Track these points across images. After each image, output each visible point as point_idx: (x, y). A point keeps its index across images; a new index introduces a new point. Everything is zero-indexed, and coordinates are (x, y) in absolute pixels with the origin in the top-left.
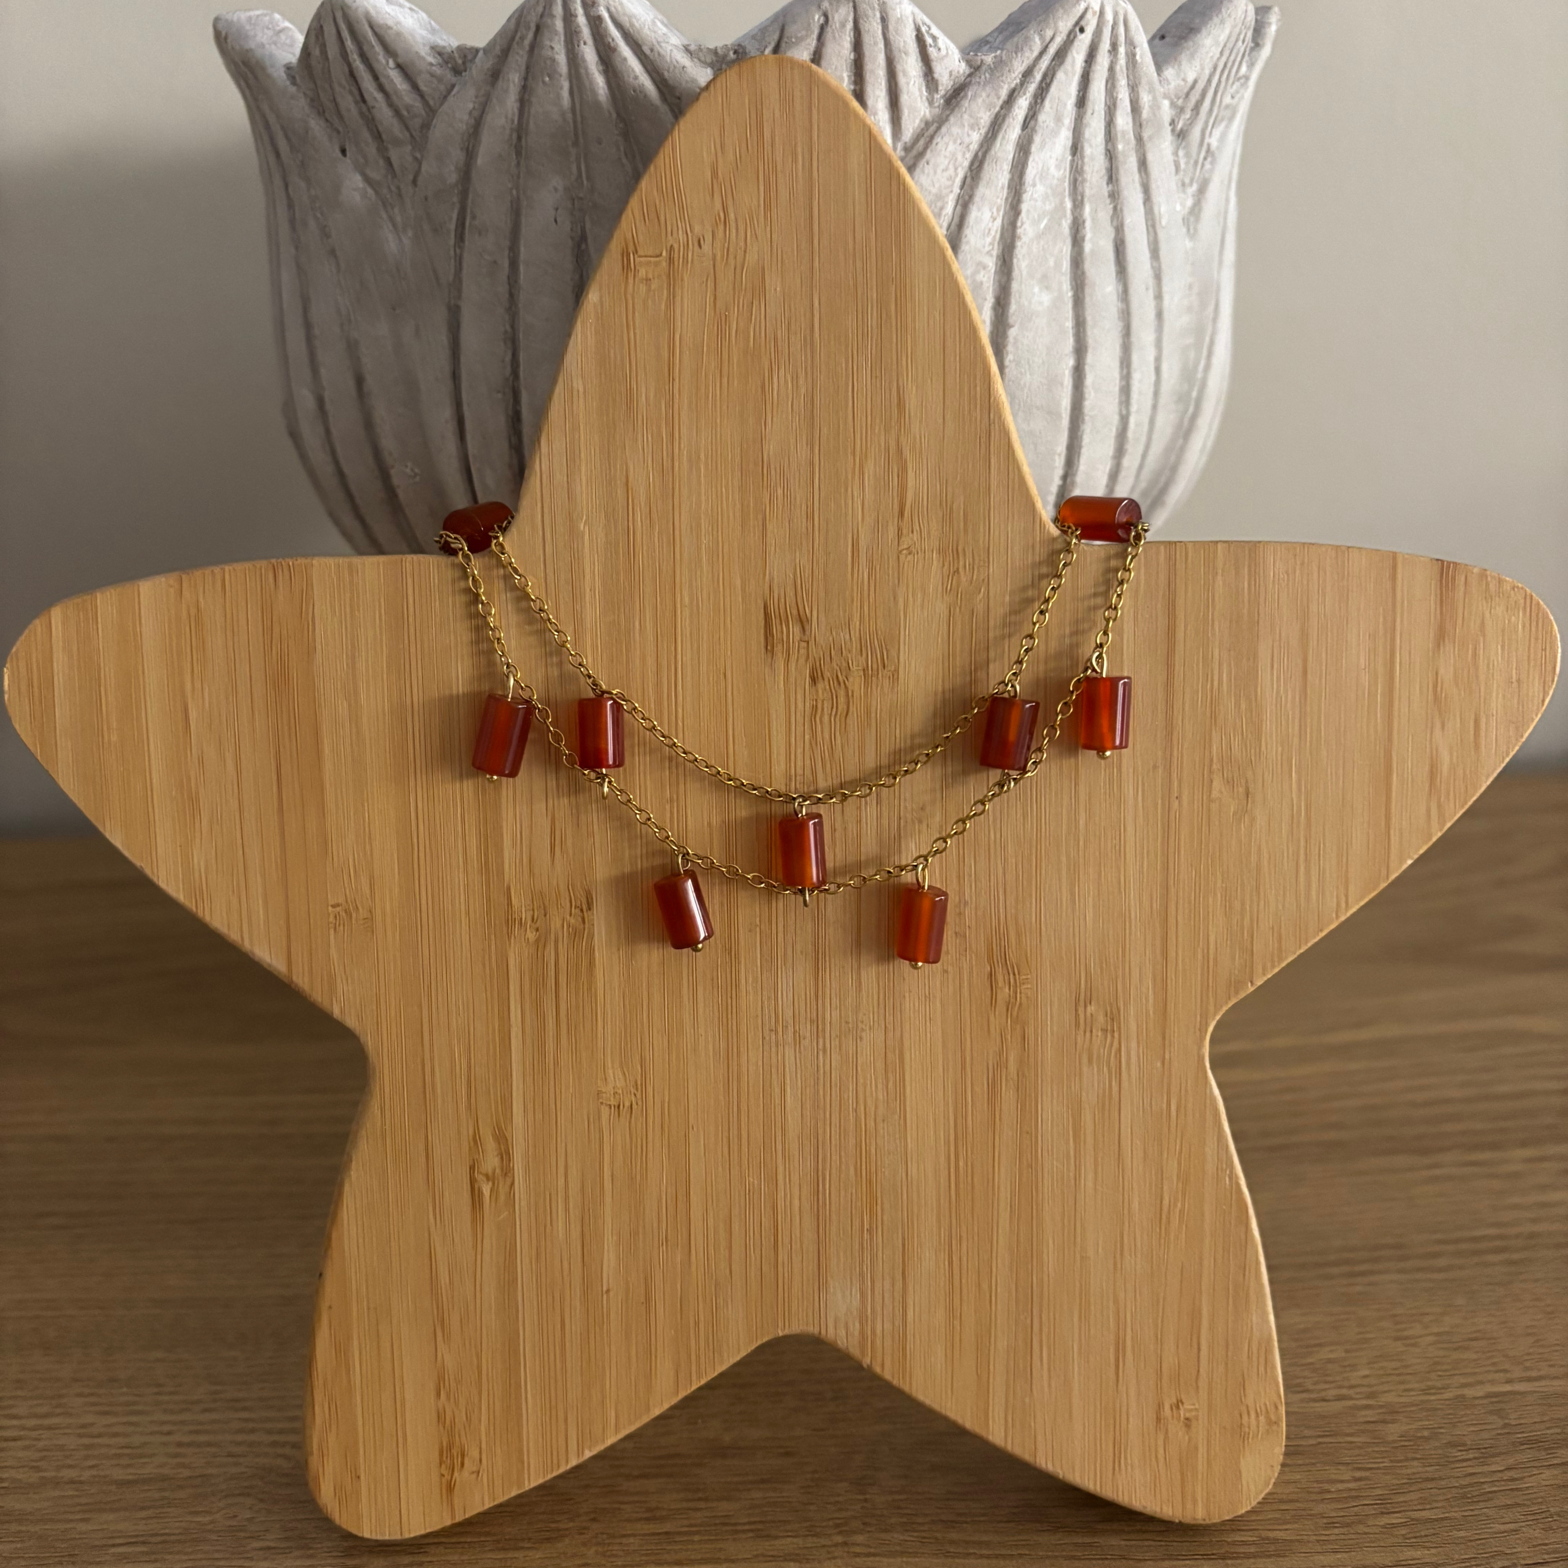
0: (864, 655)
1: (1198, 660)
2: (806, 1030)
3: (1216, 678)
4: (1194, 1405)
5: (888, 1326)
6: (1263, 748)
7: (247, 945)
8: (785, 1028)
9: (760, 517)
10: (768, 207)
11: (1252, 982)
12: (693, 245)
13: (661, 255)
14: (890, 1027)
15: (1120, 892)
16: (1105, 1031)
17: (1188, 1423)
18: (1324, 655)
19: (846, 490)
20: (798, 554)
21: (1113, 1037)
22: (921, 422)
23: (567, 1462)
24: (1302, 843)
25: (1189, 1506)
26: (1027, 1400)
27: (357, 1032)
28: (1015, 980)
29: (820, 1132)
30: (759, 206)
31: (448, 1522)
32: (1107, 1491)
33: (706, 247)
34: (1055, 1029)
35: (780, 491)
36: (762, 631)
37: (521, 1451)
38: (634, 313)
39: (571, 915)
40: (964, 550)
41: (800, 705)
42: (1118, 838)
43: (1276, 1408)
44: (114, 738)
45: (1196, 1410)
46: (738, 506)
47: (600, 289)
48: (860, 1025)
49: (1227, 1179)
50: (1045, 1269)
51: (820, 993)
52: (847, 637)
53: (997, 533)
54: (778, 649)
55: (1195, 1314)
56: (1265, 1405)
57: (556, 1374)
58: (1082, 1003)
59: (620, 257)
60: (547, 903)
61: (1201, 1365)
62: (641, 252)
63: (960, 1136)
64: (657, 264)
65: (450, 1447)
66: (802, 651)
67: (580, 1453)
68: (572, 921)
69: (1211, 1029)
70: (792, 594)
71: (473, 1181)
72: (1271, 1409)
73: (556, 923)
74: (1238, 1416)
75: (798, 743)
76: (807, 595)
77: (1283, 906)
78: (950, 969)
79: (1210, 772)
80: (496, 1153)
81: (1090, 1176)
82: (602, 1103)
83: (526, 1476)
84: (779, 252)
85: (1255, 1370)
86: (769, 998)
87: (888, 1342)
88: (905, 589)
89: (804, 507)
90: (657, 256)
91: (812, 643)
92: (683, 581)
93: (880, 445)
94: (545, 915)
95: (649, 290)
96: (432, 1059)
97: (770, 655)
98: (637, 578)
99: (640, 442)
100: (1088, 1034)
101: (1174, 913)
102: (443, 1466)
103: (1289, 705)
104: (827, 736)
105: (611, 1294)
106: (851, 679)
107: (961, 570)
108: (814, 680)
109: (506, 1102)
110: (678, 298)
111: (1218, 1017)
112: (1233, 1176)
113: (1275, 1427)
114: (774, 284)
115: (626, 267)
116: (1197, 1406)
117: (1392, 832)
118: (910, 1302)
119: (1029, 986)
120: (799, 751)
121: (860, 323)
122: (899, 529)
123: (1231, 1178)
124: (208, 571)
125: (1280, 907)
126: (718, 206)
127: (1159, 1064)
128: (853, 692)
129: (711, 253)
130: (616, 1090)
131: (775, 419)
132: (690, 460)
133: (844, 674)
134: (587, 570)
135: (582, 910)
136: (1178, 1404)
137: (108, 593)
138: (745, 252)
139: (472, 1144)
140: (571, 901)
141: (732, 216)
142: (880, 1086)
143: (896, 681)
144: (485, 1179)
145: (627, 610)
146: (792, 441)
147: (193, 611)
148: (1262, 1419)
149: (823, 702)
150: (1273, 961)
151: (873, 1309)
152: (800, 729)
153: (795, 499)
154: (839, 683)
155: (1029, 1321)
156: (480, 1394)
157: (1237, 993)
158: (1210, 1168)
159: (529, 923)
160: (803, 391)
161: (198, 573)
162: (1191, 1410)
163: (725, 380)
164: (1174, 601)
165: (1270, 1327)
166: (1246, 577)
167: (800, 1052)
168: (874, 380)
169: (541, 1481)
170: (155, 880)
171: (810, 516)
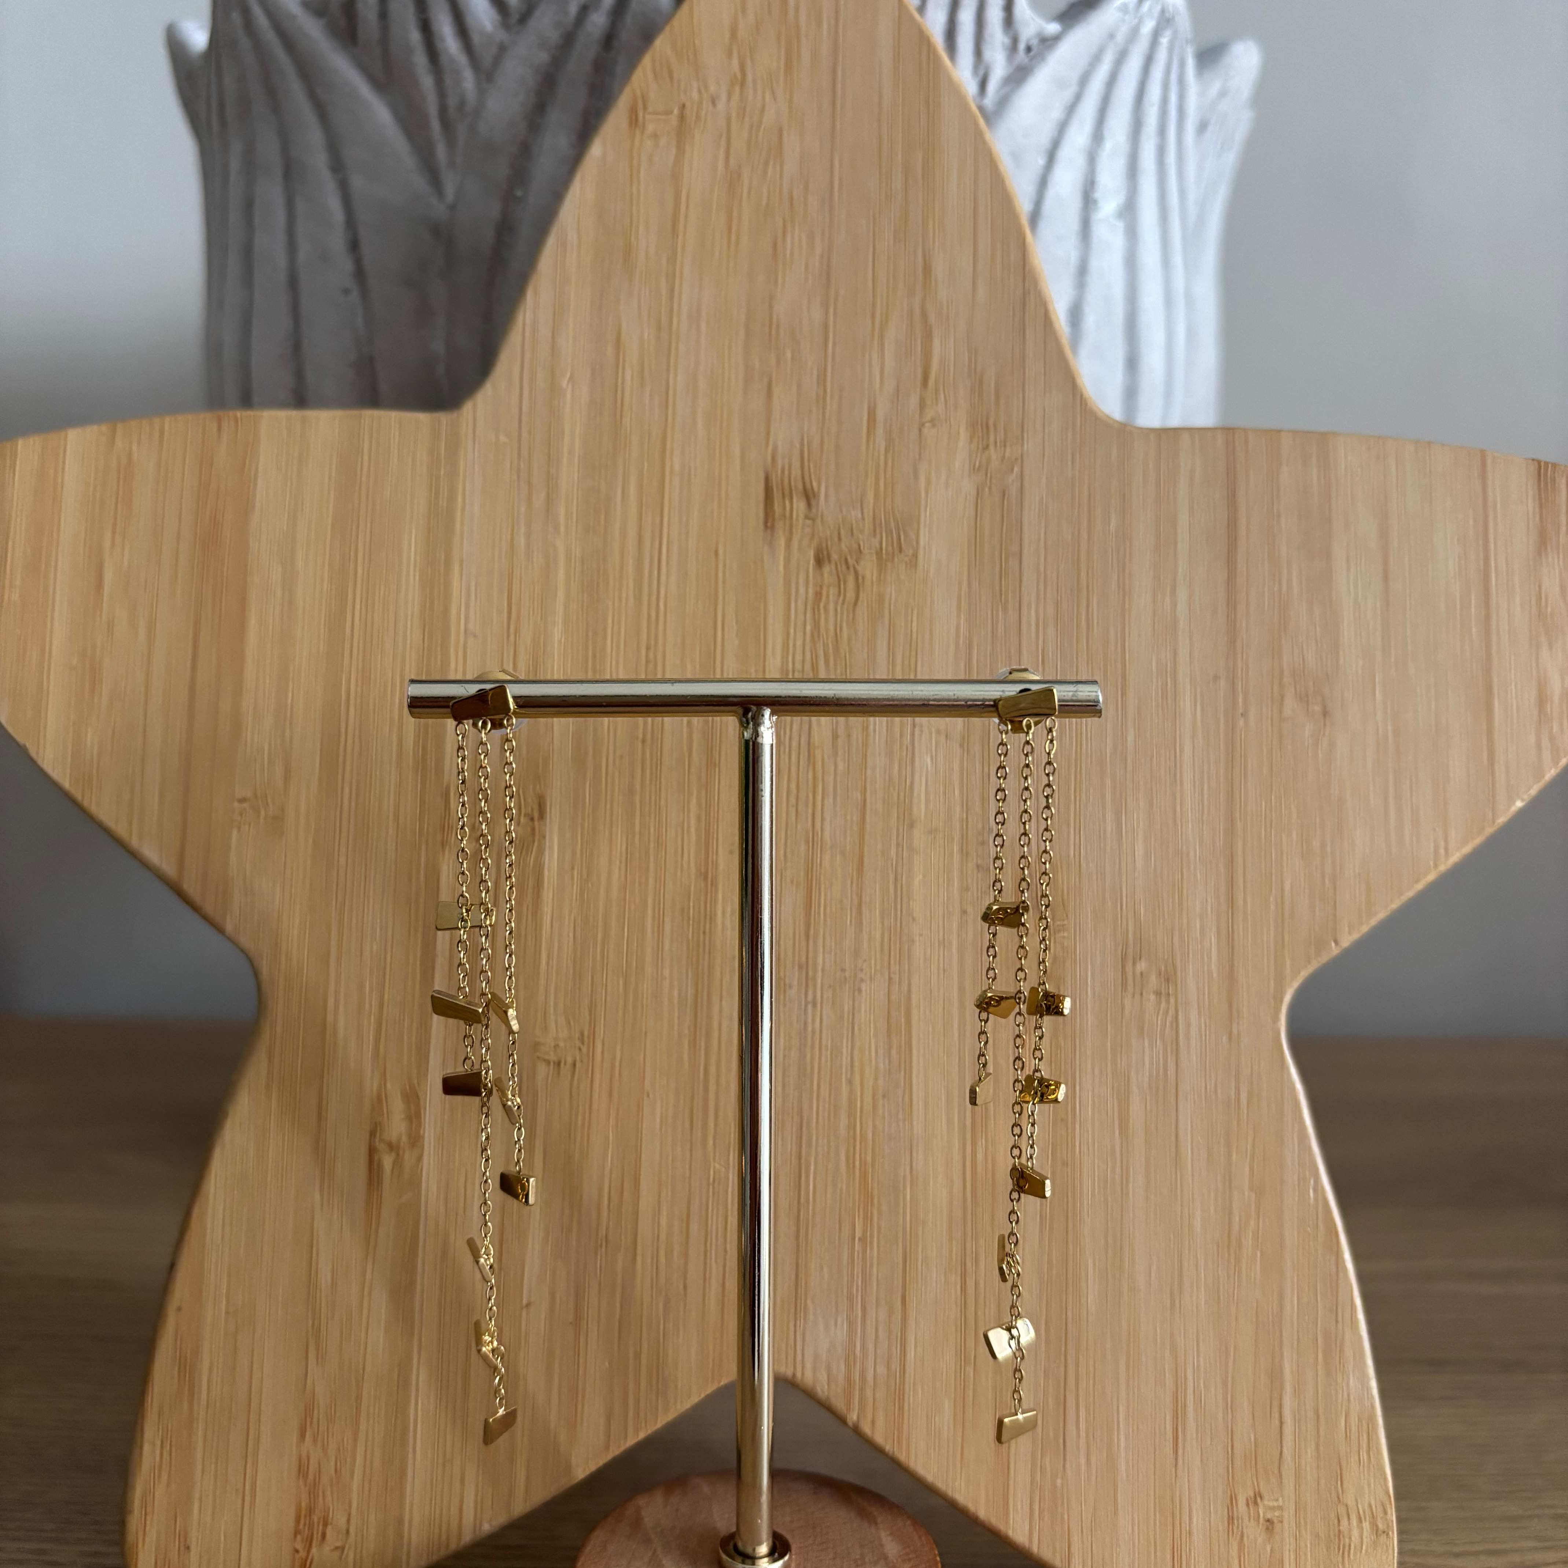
0: (878, 536)
1: (1263, 558)
3: (1284, 579)
4: (1277, 1500)
5: (881, 1370)
6: (1341, 660)
7: (134, 843)
9: (765, 380)
10: (789, 67)
11: (1336, 942)
12: (707, 103)
13: (672, 112)
14: (895, 978)
15: (1175, 823)
16: (1158, 994)
17: (1269, 1525)
18: (1407, 560)
19: (864, 356)
20: (806, 422)
21: (1168, 1002)
22: (948, 290)
23: (460, 1538)
24: (1391, 772)
26: (1059, 1481)
30: (779, 68)
33: (721, 106)
34: (1097, 989)
35: (789, 354)
36: (762, 506)
37: (400, 1522)
38: (639, 168)
39: (519, 824)
40: (995, 426)
41: (802, 590)
43: (1384, 1509)
45: (1281, 1508)
46: (742, 366)
47: (605, 144)
48: (860, 975)
49: (1312, 1193)
52: (860, 515)
53: (1032, 408)
54: (779, 524)
56: (1370, 1506)
58: (1130, 958)
59: (628, 114)
61: (1285, 1443)
62: (650, 109)
64: (667, 120)
66: (808, 530)
68: (520, 831)
69: (1287, 998)
70: (798, 466)
71: (372, 1151)
72: (1378, 1513)
73: (500, 833)
74: (1336, 1521)
75: (798, 633)
76: (815, 467)
77: (1372, 850)
79: (1281, 686)
80: (403, 1117)
81: (1141, 1181)
82: (538, 1058)
84: (799, 112)
85: (1355, 1455)
88: (927, 464)
90: (668, 113)
91: (819, 521)
93: (902, 310)
95: (656, 146)
96: (336, 993)
97: (769, 531)
100: (1137, 996)
101: (1240, 853)
103: (1369, 613)
104: (831, 627)
105: (532, 1308)
106: (862, 563)
107: (991, 446)
108: (819, 562)
109: (422, 1053)
110: (688, 155)
111: (1296, 985)
112: (1318, 1187)
113: (1383, 1538)
116: (1280, 1502)
117: (1496, 767)
118: (911, 1338)
119: (1066, 934)
120: (799, 643)
122: (922, 400)
124: (145, 424)
125: (1368, 851)
126: (736, 66)
127: (1225, 1039)
128: (863, 578)
129: (725, 113)
130: (558, 1043)
131: (786, 279)
132: (690, 318)
133: (854, 557)
135: (532, 819)
136: (1256, 1498)
138: (763, 112)
139: (375, 1104)
140: (520, 808)
141: (750, 77)
142: (881, 1052)
143: (913, 568)
144: (387, 1149)
145: (609, 476)
146: (805, 302)
147: (124, 463)
148: (1366, 1525)
149: (828, 588)
150: (1360, 915)
151: (864, 1346)
152: (801, 617)
153: (806, 363)
154: (848, 568)
155: (1062, 1372)
156: (356, 1440)
157: (1317, 954)
158: (1290, 1175)
162: (1273, 1509)
164: (1234, 491)
166: (1315, 469)
168: (897, 243)
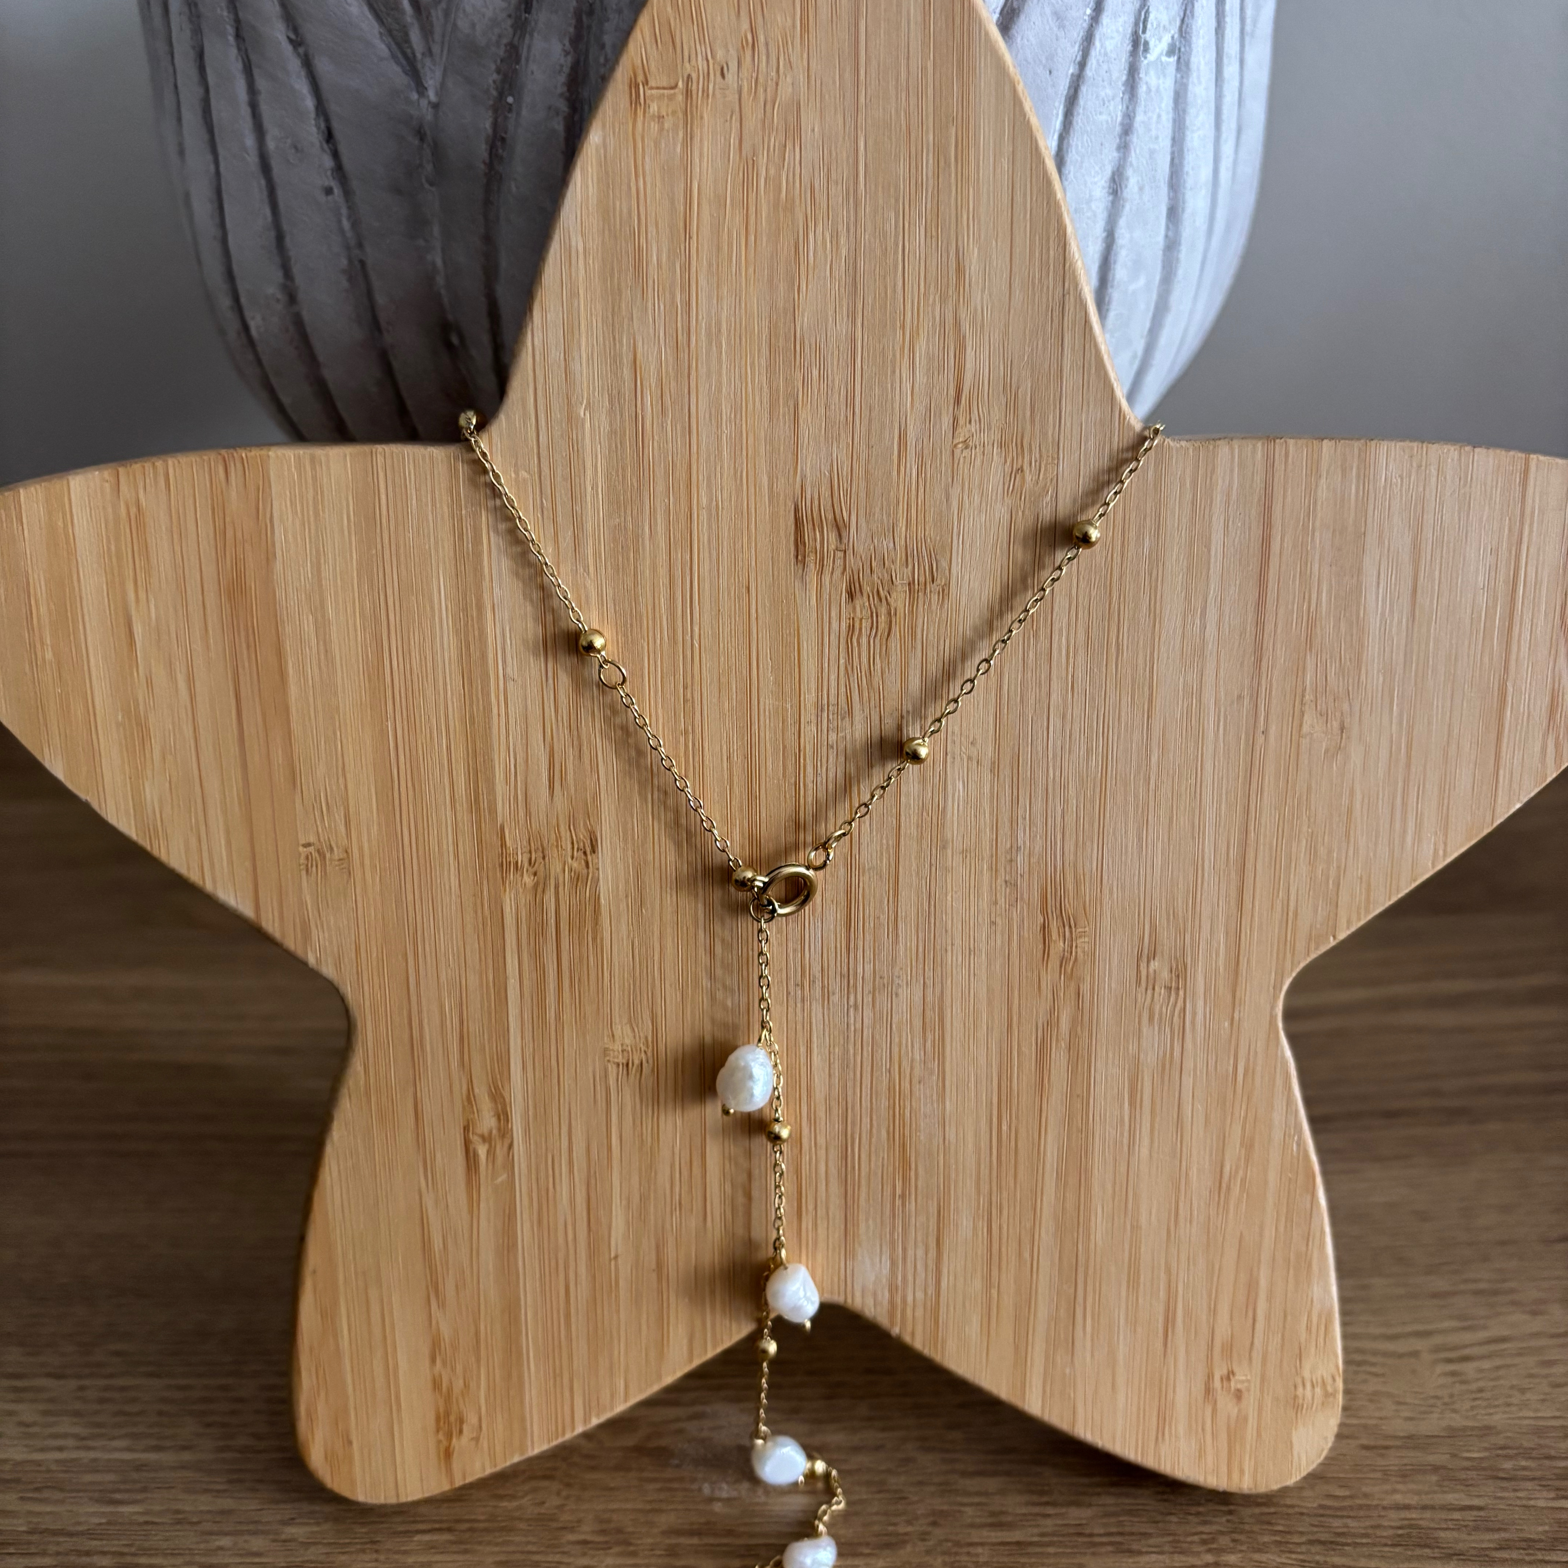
0: (910, 567)
1: (1294, 576)
2: (835, 985)
3: (1314, 596)
4: (1246, 1375)
5: (920, 1295)
6: (1363, 677)
7: (209, 887)
8: (812, 982)
9: (791, 404)
10: (805, 28)
11: (1334, 937)
12: (715, 75)
13: (676, 86)
14: (930, 983)
15: (1193, 838)
16: (1169, 989)
17: (1238, 1395)
18: (1437, 573)
19: (894, 372)
20: (835, 449)
21: (1177, 994)
22: (983, 291)
23: (573, 1429)
24: (1400, 784)
25: (1235, 1476)
26: (1068, 1371)
27: (336, 983)
28: (1071, 932)
29: (850, 1093)
30: (794, 26)
31: (446, 1487)
32: (1149, 1462)
33: (731, 77)
34: (1113, 986)
35: (815, 373)
36: (792, 538)
37: (523, 1420)
38: (643, 158)
39: (572, 858)
40: (1030, 445)
41: (835, 625)
42: (1194, 777)
43: (1334, 1380)
44: (49, 655)
45: (1248, 1381)
46: (766, 389)
47: (604, 126)
48: (896, 981)
49: (1295, 1145)
50: (1092, 1237)
51: (852, 945)
52: (892, 545)
53: (1068, 424)
54: (811, 559)
55: (1252, 1286)
56: (1322, 1377)
57: (560, 1342)
58: (1145, 959)
59: (627, 88)
60: (545, 845)
61: (1256, 1335)
62: (652, 83)
63: (1004, 1098)
64: (671, 98)
65: (447, 1414)
66: (839, 562)
67: (586, 1420)
68: (575, 865)
69: (1285, 987)
70: (828, 494)
71: (467, 1143)
72: (1329, 1381)
73: (556, 867)
74: (1293, 1388)
75: (832, 669)
76: (845, 495)
77: (1375, 855)
78: (999, 920)
79: (1302, 703)
80: (492, 1114)
81: (1146, 1141)
82: (609, 1061)
83: (529, 1443)
84: (818, 82)
85: (1314, 1343)
86: (795, 951)
87: (919, 1313)
88: (959, 489)
89: (843, 392)
90: (672, 88)
91: (850, 552)
92: (701, 478)
93: (934, 318)
94: (544, 858)
95: (661, 129)
96: (420, 1012)
97: (800, 566)
98: (646, 475)
99: (650, 312)
100: (1150, 992)
101: (1252, 860)
102: (441, 1433)
103: (1394, 630)
104: (865, 660)
105: (620, 1260)
106: (894, 595)
107: (1025, 468)
108: (851, 595)
109: (502, 1060)
110: (697, 140)
111: (1294, 974)
112: (1300, 1143)
113: (1331, 1399)
114: (810, 121)
115: (635, 101)
116: (1249, 1377)
117: (1501, 772)
118: (945, 1271)
119: (1087, 939)
120: (833, 677)
121: (913, 171)
122: (955, 419)
123: (1298, 1145)
124: (148, 465)
125: (1372, 855)
126: (745, 26)
127: (1226, 1024)
128: (896, 609)
129: (736, 85)
130: (625, 1047)
131: (810, 287)
132: (709, 334)
133: (886, 588)
134: (589, 464)
135: (585, 853)
136: (1229, 1376)
137: (32, 489)
138: (777, 84)
139: (466, 1104)
140: (573, 843)
141: (762, 38)
142: (916, 1046)
143: (946, 598)
144: (480, 1140)
145: (635, 512)
146: (831, 313)
147: (133, 510)
148: (1318, 1390)
149: (861, 620)
150: (1359, 914)
151: (904, 1278)
152: (834, 652)
153: (833, 381)
154: (881, 600)
155: (1072, 1290)
156: (478, 1361)
157: (1317, 948)
158: (1277, 1135)
159: (526, 865)
160: (844, 252)
161: (137, 467)
162: (1242, 1382)
163: (752, 238)
164: (1270, 508)
165: (1332, 1298)
166: (1354, 480)
167: (829, 1009)
168: (929, 239)
169: (545, 1447)
170: (103, 814)
171: (850, 401)
